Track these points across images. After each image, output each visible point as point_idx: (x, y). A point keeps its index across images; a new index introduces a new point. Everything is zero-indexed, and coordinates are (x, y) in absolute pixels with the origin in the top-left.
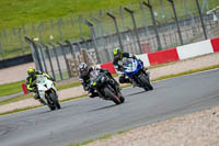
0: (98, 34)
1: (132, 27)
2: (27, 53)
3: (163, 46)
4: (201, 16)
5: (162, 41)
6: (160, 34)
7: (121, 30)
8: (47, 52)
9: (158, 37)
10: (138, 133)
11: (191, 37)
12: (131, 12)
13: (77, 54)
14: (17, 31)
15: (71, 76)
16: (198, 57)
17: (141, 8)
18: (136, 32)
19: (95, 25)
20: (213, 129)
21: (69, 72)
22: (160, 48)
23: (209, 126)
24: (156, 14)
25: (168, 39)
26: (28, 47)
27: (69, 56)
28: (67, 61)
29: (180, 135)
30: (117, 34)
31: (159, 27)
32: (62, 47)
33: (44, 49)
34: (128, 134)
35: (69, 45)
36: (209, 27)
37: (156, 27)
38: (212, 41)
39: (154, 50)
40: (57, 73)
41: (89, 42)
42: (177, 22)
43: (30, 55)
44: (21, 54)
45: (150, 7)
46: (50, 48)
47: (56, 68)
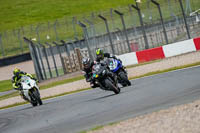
0: (91, 34)
1: (121, 28)
2: (25, 52)
3: (150, 45)
4: (185, 18)
5: (149, 41)
6: (147, 34)
7: (111, 31)
8: (44, 50)
9: (145, 37)
10: (127, 124)
11: (175, 36)
12: (121, 14)
13: (72, 52)
14: (17, 32)
15: (66, 73)
16: (182, 55)
17: (130, 11)
18: (125, 32)
19: (88, 27)
20: (196, 120)
21: (64, 69)
22: (147, 47)
23: (192, 117)
24: (143, 16)
25: (154, 38)
26: (27, 47)
27: (64, 55)
28: (62, 59)
29: (166, 126)
30: (108, 34)
31: (146, 27)
32: (58, 46)
33: (41, 49)
34: (118, 125)
35: (64, 44)
36: (192, 28)
37: (144, 28)
38: (195, 40)
39: (141, 48)
40: (53, 70)
41: (82, 42)
42: (162, 23)
43: (29, 54)
44: (21, 53)
45: (138, 10)
46: (47, 47)
47: (52, 65)
